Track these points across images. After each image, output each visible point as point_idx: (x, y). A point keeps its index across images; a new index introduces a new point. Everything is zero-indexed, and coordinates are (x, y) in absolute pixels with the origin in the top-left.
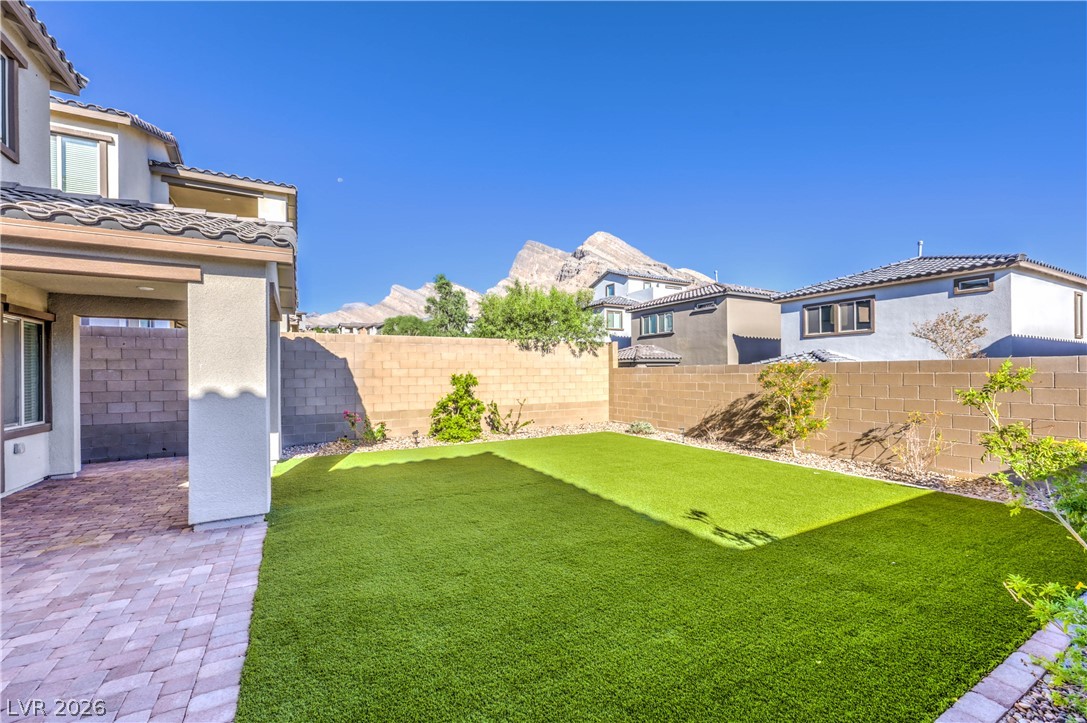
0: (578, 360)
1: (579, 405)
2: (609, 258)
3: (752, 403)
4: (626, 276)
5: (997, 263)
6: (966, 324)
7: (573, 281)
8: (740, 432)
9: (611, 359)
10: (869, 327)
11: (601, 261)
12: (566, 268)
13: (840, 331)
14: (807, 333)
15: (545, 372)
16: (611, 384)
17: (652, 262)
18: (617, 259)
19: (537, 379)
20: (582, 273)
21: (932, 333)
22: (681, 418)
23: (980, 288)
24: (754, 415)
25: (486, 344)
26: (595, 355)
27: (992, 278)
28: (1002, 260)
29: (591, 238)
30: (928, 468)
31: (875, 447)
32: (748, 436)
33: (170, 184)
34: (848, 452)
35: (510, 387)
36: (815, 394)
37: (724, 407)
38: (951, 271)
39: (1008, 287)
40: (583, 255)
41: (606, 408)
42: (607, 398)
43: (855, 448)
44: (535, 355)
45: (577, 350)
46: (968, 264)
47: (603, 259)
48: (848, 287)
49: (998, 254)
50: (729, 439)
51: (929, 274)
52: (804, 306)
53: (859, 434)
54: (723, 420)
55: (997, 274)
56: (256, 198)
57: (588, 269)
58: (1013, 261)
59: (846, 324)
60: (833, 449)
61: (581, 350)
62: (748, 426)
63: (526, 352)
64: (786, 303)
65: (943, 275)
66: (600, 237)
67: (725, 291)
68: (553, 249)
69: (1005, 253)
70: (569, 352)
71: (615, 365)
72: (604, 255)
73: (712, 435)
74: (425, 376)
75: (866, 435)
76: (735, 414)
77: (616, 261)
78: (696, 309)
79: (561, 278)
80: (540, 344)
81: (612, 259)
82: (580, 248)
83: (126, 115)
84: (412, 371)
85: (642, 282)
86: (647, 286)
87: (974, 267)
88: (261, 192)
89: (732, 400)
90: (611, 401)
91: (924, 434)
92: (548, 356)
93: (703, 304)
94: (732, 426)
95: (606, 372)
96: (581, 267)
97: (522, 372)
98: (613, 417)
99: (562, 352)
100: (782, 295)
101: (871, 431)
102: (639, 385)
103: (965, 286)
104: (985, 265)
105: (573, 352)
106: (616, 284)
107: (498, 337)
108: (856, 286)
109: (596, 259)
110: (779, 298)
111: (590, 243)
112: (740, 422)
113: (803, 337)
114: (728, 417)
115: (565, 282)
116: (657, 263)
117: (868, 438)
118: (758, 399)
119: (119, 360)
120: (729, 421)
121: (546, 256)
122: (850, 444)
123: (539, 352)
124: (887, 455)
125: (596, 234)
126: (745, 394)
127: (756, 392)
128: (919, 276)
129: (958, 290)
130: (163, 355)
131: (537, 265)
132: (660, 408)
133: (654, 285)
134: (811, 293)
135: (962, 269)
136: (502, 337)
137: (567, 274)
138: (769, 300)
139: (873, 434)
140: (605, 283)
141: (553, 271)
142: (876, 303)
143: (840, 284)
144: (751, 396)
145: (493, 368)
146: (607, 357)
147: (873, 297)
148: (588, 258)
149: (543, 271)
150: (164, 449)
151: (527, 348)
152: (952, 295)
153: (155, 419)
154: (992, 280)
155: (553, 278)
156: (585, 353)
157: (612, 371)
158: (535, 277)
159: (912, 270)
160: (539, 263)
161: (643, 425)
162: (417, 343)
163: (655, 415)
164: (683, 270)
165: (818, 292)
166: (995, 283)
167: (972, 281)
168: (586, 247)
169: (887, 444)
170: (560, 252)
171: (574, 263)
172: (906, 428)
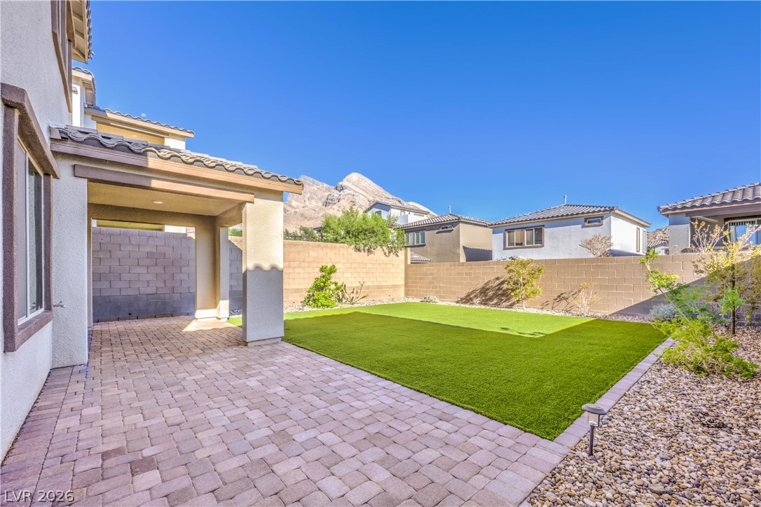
0: (388, 258)
1: (388, 287)
2: (361, 191)
3: (498, 282)
4: (390, 206)
5: (605, 211)
6: (604, 241)
7: (335, 207)
8: (491, 299)
9: (406, 259)
10: (541, 243)
11: (355, 194)
12: (330, 197)
13: (526, 245)
14: (507, 246)
15: (369, 266)
16: (406, 275)
17: (390, 196)
18: (367, 193)
19: (364, 270)
20: (342, 202)
21: (588, 245)
22: (454, 293)
23: (597, 223)
24: (499, 289)
25: (335, 247)
26: (397, 256)
27: (602, 218)
28: (607, 209)
29: (348, 177)
30: (589, 310)
31: (564, 302)
32: (495, 301)
33: (97, 122)
34: (550, 305)
35: (349, 275)
36: (535, 276)
37: (481, 285)
38: (583, 213)
39: (609, 224)
40: (342, 189)
41: (403, 289)
42: (403, 282)
43: (554, 303)
44: (363, 254)
45: (387, 252)
46: (591, 210)
47: (357, 192)
48: (530, 220)
49: (605, 205)
50: (485, 303)
51: (572, 215)
52: (506, 230)
53: (556, 296)
54: (480, 292)
55: (605, 216)
56: (163, 138)
57: (346, 199)
58: (612, 210)
59: (529, 240)
60: (542, 305)
61: (390, 252)
62: (496, 295)
63: (358, 253)
64: (495, 228)
65: (579, 215)
66: (354, 176)
67: (459, 219)
68: (320, 183)
69: (608, 205)
70: (382, 253)
71: (409, 262)
72: (357, 190)
73: (477, 301)
74: (299, 267)
75: (559, 296)
76: (488, 289)
77: (365, 194)
78: (441, 230)
79: (326, 204)
80: (366, 248)
81: (363, 193)
82: (340, 183)
83: (89, 73)
84: (291, 263)
85: (400, 211)
86: (403, 213)
87: (594, 212)
88: (168, 134)
89: (486, 281)
90: (406, 285)
91: (588, 293)
92: (371, 256)
93: (443, 227)
94: (486, 296)
95: (403, 266)
96: (341, 197)
97: (356, 265)
98: (407, 294)
99: (379, 253)
100: (493, 222)
101: (562, 294)
102: (426, 274)
103: (589, 222)
104: (600, 211)
105: (385, 254)
106: (382, 211)
107: (342, 243)
108: (535, 219)
109: (351, 192)
110: (492, 225)
111: (347, 181)
112: (491, 293)
113: (505, 248)
114: (484, 291)
115: (329, 207)
116: (394, 197)
117: (560, 298)
118: (501, 280)
119: (98, 251)
120: (485, 293)
121: (315, 188)
122: (551, 301)
123: (366, 253)
124: (569, 306)
125: (352, 174)
126: (494, 277)
127: (500, 276)
128: (567, 215)
129: (586, 224)
130: (130, 248)
131: (309, 194)
132: (440, 287)
133: (407, 213)
134: (510, 222)
135: (588, 212)
136: (344, 243)
137: (331, 202)
138: (486, 226)
139: (563, 296)
140: (375, 210)
141: (321, 199)
142: (545, 229)
143: (525, 218)
144: (497, 279)
145: (339, 263)
146: (403, 258)
147: (544, 226)
148: (346, 191)
149: (314, 199)
150: (130, 314)
151: (359, 250)
152: (583, 227)
153: (123, 293)
154: (602, 219)
155: (320, 204)
156: (392, 254)
157: (407, 267)
158: (307, 203)
159: (563, 211)
160: (309, 192)
161: (431, 298)
162: (295, 245)
163: (437, 292)
164: (411, 203)
165: (514, 222)
166: (604, 221)
167: (593, 219)
168: (345, 183)
169: (569, 300)
170: (325, 185)
171: (336, 194)
172: (580, 291)
